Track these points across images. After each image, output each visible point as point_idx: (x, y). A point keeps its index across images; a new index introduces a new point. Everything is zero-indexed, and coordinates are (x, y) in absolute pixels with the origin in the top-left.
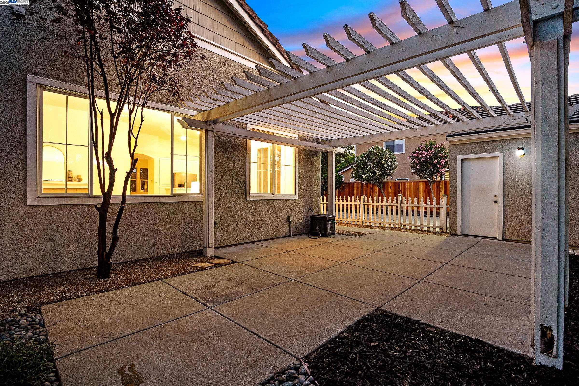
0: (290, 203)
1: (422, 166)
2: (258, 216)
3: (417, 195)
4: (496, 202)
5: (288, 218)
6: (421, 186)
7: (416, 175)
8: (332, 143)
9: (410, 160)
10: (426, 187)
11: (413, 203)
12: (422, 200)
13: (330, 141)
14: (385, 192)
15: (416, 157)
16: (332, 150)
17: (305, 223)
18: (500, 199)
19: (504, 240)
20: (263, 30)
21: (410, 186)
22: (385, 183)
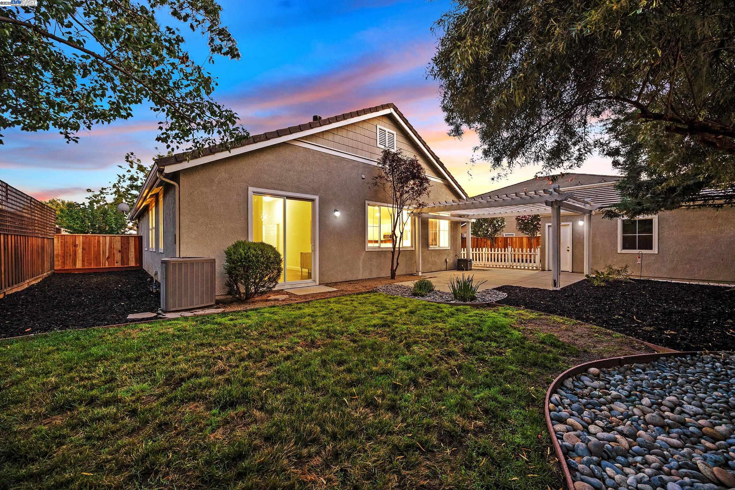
0: (447, 251)
1: (524, 226)
2: (433, 258)
3: (521, 247)
4: (568, 251)
5: (446, 260)
6: (525, 241)
7: (520, 232)
8: (469, 217)
9: (516, 221)
10: (528, 241)
11: (518, 252)
12: (524, 250)
13: (468, 215)
14: (496, 245)
15: (520, 219)
16: (469, 220)
17: (454, 262)
18: (571, 249)
19: (572, 272)
20: (437, 161)
21: (516, 240)
22: (496, 238)
